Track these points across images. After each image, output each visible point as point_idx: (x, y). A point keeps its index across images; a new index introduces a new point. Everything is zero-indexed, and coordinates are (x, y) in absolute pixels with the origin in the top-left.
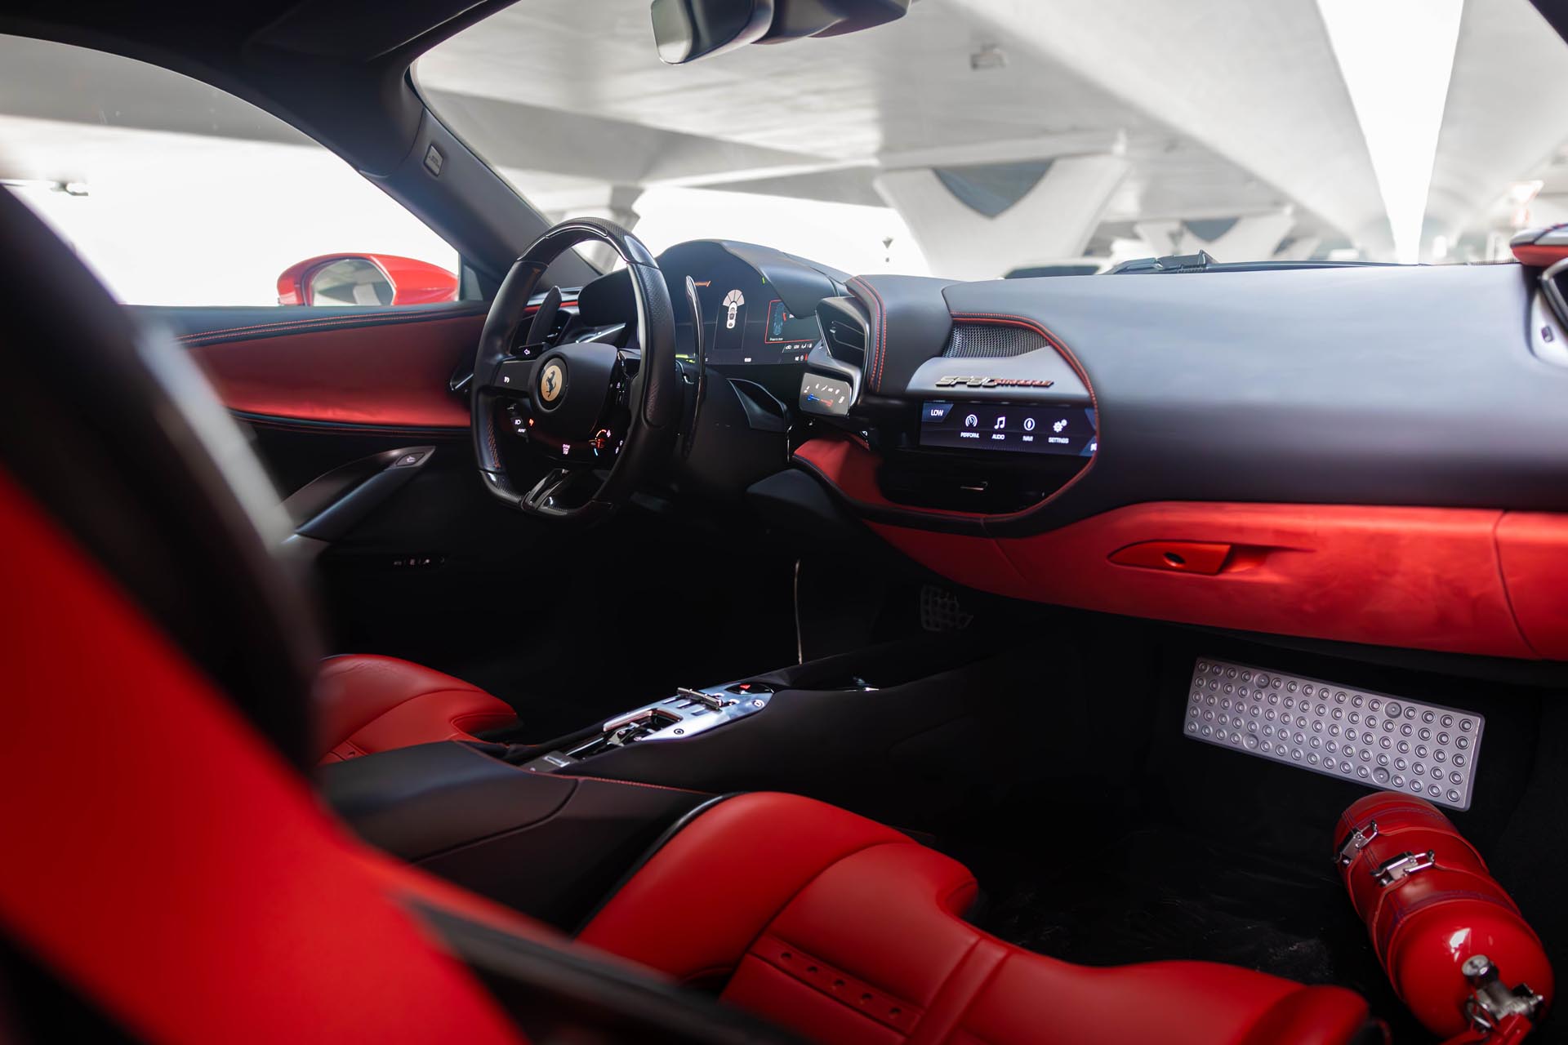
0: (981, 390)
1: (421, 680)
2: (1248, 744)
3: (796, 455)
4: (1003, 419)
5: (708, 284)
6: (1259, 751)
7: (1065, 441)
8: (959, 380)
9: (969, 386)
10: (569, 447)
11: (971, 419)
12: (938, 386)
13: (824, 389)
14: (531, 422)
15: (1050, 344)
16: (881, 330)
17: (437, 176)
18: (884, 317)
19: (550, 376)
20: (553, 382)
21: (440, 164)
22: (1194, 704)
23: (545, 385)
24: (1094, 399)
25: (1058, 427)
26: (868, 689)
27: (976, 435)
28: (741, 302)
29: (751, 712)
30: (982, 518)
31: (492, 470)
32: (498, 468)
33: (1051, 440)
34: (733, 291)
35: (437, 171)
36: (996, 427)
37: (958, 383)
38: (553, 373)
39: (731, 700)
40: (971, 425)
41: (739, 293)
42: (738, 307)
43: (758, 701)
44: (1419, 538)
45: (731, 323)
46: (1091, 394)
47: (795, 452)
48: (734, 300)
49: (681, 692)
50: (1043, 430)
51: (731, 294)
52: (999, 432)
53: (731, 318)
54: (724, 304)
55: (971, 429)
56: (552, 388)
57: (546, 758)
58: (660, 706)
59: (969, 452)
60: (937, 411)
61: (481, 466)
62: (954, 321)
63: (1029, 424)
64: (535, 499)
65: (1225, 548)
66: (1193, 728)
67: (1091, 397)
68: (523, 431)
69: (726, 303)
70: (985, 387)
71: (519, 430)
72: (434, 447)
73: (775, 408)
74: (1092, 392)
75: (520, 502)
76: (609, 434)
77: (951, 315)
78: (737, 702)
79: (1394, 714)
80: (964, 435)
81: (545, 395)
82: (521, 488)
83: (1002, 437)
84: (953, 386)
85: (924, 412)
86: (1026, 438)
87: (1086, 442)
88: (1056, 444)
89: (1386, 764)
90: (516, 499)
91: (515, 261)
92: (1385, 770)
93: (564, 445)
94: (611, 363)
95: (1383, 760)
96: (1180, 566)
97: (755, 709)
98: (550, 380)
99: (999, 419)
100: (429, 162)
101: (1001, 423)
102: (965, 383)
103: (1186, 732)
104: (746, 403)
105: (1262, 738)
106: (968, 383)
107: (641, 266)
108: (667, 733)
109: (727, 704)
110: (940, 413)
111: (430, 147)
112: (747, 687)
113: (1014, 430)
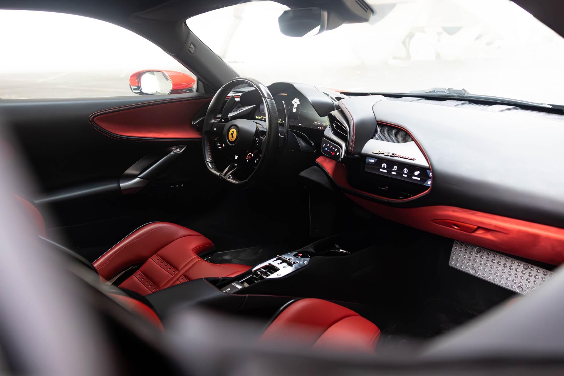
0: (389, 157)
1: (182, 231)
2: (472, 272)
3: (317, 161)
4: (396, 167)
5: (286, 95)
6: (476, 275)
7: (419, 179)
8: (381, 152)
9: (385, 155)
10: (237, 157)
11: (384, 165)
12: (373, 153)
13: (331, 147)
14: (224, 145)
15: (414, 141)
16: (353, 131)
17: (192, 54)
18: (355, 126)
19: (232, 132)
20: (233, 135)
21: (193, 50)
22: (453, 255)
23: (230, 136)
24: (431, 168)
25: (416, 173)
26: (341, 250)
27: (386, 171)
28: (299, 103)
29: (303, 266)
30: (386, 199)
31: (209, 161)
32: (211, 161)
33: (413, 178)
34: (296, 99)
35: (193, 52)
36: (393, 170)
37: (380, 153)
38: (233, 132)
39: (296, 261)
40: (384, 167)
41: (298, 100)
42: (297, 105)
43: (305, 261)
44: (548, 238)
45: (294, 110)
46: (430, 166)
47: (316, 160)
48: (296, 102)
49: (278, 257)
50: (411, 173)
51: (295, 99)
52: (394, 171)
53: (295, 109)
54: (292, 103)
55: (384, 168)
56: (233, 137)
57: (233, 284)
58: (270, 262)
59: (382, 177)
60: (372, 160)
61: (205, 159)
62: (377, 123)
63: (406, 170)
64: (225, 175)
65: (476, 227)
66: (452, 263)
67: (429, 167)
68: (220, 148)
69: (293, 102)
70: (390, 156)
71: (219, 147)
72: (186, 145)
73: (309, 144)
74: (430, 165)
75: (220, 175)
76: (253, 155)
77: (377, 121)
78: (298, 262)
79: (526, 268)
80: (381, 170)
81: (230, 139)
82: (221, 170)
83: (395, 173)
84: (379, 154)
85: (367, 160)
86: (404, 175)
87: (426, 180)
88: (415, 179)
89: (522, 285)
90: (218, 174)
91: (220, 88)
92: (522, 287)
93: (236, 156)
94: (254, 130)
95: (521, 284)
96: (458, 228)
97: (304, 265)
98: (232, 134)
99: (395, 167)
100: (190, 49)
101: (395, 168)
102: (383, 154)
103: (450, 265)
104: (300, 142)
105: (477, 270)
106: (384, 154)
107: (267, 99)
108: (274, 276)
109: (294, 263)
110: (373, 161)
111: (191, 44)
112: (301, 255)
113: (400, 171)
